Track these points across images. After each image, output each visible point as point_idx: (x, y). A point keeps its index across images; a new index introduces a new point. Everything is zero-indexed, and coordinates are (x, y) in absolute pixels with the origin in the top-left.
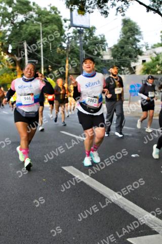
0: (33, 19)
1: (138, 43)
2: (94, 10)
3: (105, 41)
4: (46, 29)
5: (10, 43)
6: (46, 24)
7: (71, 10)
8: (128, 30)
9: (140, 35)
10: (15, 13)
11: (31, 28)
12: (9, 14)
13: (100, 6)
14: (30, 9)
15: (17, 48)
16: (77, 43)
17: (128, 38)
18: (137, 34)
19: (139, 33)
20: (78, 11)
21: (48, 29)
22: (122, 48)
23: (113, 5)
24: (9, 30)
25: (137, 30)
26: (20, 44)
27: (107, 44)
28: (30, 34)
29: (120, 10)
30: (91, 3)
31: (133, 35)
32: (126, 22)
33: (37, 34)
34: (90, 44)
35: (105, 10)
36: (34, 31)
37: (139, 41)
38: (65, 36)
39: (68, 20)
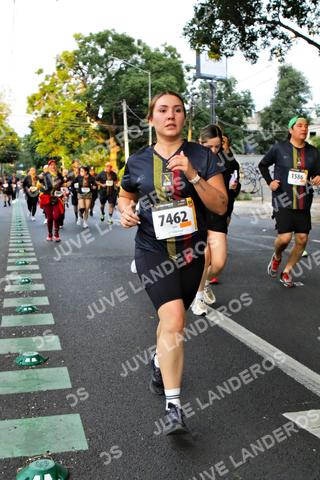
0: (137, 66)
1: (303, 106)
2: (234, 52)
3: (251, 101)
4: (157, 81)
5: (101, 104)
6: (157, 73)
7: (198, 52)
8: (288, 83)
9: (308, 92)
10: (110, 57)
11: (134, 80)
12: (100, 58)
13: (244, 46)
14: (133, 51)
15: (112, 110)
16: (206, 104)
17: (288, 97)
18: (302, 91)
19: (306, 89)
20: (209, 54)
21: (161, 81)
22: (279, 112)
23: (266, 43)
24: (100, 83)
25: (303, 84)
26: (117, 105)
27: (253, 106)
28: (132, 90)
29: (277, 53)
30: (231, 41)
31: (297, 92)
32: (285, 72)
33: (143, 90)
34: (227, 106)
35: (252, 51)
36: (139, 85)
37: (305, 102)
38: (188, 93)
39: (192, 68)
